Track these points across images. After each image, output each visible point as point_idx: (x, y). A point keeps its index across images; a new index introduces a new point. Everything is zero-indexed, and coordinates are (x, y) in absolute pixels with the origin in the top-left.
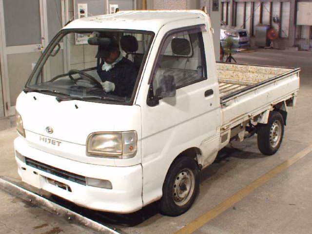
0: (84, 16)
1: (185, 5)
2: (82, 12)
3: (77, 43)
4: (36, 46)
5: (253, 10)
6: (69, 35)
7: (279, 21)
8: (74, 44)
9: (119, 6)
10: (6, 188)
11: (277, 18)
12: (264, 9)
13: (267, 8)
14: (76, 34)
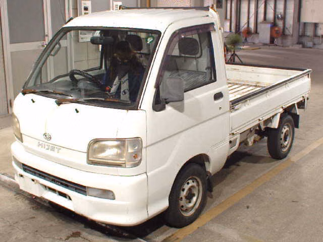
0: (87, 13)
1: (189, 2)
2: (86, 9)
3: (81, 40)
4: (39, 43)
5: (257, 7)
6: (73, 32)
7: (284, 18)
8: (78, 41)
9: (122, 3)
10: (9, 185)
11: (281, 15)
12: (268, 7)
13: (271, 6)
14: (80, 31)
